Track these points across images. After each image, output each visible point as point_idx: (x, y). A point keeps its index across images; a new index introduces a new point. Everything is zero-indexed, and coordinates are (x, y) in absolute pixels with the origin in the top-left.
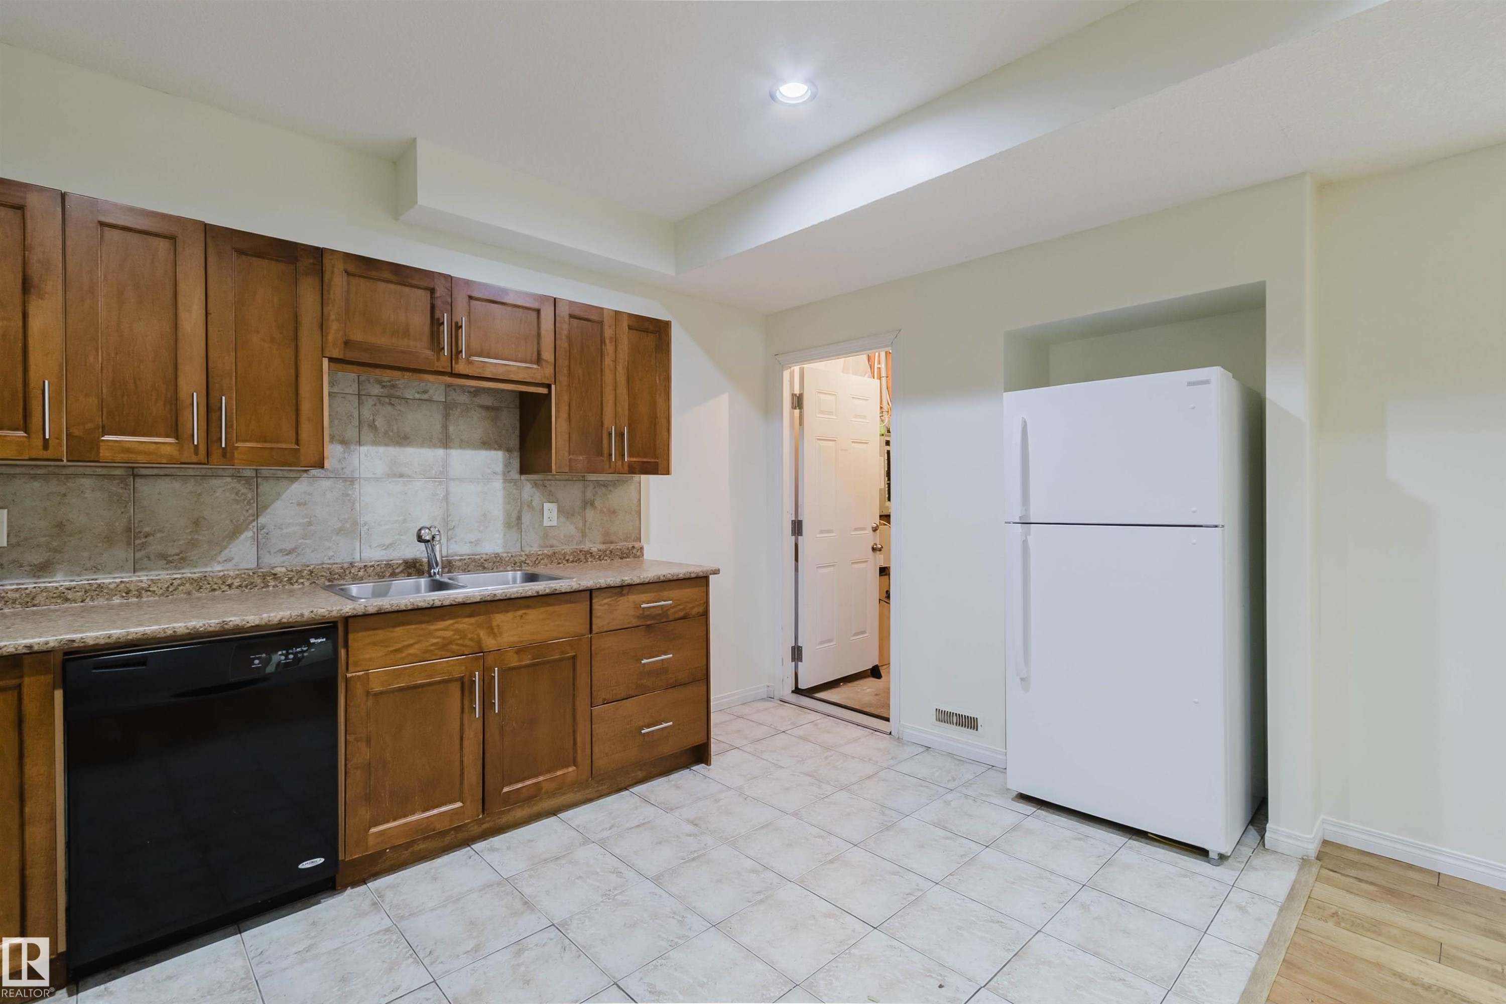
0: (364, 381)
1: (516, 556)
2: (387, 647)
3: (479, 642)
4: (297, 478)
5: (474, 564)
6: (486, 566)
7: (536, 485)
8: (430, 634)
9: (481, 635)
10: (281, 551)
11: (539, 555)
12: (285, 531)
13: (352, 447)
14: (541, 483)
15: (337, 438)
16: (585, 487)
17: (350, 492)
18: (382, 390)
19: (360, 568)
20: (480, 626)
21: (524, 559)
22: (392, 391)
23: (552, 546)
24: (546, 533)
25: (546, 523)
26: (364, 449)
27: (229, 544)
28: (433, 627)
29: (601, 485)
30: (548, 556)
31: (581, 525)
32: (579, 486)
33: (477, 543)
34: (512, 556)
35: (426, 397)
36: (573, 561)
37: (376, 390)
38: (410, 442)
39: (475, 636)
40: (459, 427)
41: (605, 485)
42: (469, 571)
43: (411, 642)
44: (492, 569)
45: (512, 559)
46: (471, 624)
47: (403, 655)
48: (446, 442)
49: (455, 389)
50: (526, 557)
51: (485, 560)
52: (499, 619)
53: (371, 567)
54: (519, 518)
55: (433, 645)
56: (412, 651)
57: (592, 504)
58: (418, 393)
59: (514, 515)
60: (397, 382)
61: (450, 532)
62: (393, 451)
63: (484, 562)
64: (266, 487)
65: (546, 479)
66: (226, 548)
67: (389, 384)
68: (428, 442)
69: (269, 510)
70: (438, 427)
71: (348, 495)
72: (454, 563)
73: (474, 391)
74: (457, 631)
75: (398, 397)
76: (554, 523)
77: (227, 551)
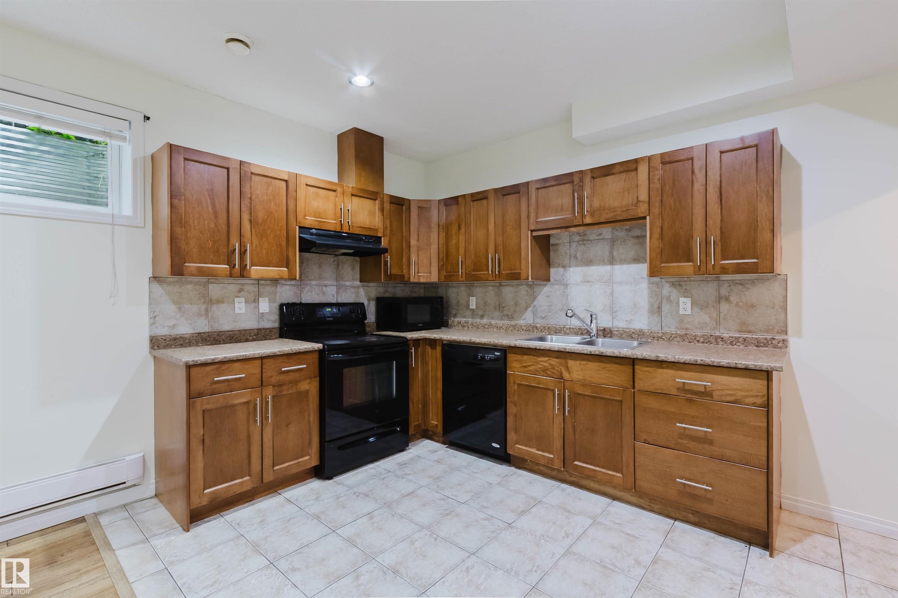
0: (572, 235)
1: (655, 333)
2: (521, 363)
3: (561, 373)
4: (546, 285)
5: (625, 334)
6: (633, 336)
7: (673, 285)
8: (538, 362)
9: (562, 370)
10: (540, 317)
11: (672, 334)
12: (542, 308)
13: (567, 269)
14: (678, 283)
15: (561, 265)
16: (719, 286)
17: (566, 291)
18: (580, 238)
19: (568, 329)
20: (561, 365)
21: (660, 335)
22: (584, 238)
23: (687, 329)
24: (682, 319)
25: (682, 312)
26: (572, 269)
27: (525, 312)
28: (540, 359)
29: (738, 283)
30: (681, 336)
31: (715, 315)
32: (715, 284)
33: (630, 322)
34: (651, 332)
35: (601, 237)
36: (703, 342)
37: (577, 238)
38: (593, 263)
39: (559, 370)
40: (620, 251)
41: (742, 283)
42: (622, 338)
43: (531, 364)
44: (637, 339)
45: (652, 334)
46: (557, 362)
47: (526, 369)
48: (612, 261)
49: (617, 230)
50: (662, 334)
51: (633, 333)
52: (571, 363)
53: (572, 328)
54: (660, 308)
55: (539, 368)
56: (530, 368)
57: (727, 299)
58: (597, 236)
59: (656, 305)
60: (587, 232)
61: (614, 314)
62: (585, 269)
63: (631, 333)
64: (536, 289)
65: (682, 280)
66: (524, 314)
67: (582, 234)
68: (603, 262)
69: (537, 299)
70: (607, 253)
71: (565, 292)
72: (613, 332)
73: (629, 228)
74: (550, 364)
75: (587, 240)
76: (689, 312)
77: (524, 315)
